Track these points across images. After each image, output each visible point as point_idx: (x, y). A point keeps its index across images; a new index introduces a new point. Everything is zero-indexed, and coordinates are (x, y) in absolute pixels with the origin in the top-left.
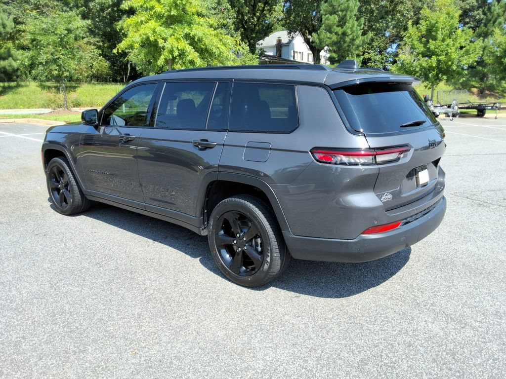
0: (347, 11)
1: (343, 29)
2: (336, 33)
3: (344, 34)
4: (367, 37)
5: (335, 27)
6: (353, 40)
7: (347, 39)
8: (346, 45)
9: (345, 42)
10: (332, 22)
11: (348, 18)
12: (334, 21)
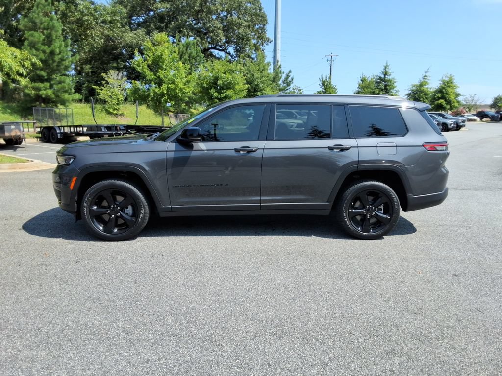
0: (52, 30)
1: (51, 48)
2: (44, 52)
3: (52, 53)
4: (75, 58)
5: (40, 45)
6: (62, 60)
7: (57, 58)
8: (55, 64)
9: (54, 61)
10: (37, 40)
11: (54, 38)
12: (40, 39)
